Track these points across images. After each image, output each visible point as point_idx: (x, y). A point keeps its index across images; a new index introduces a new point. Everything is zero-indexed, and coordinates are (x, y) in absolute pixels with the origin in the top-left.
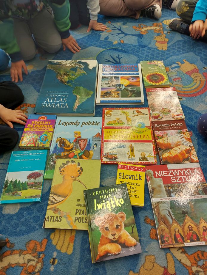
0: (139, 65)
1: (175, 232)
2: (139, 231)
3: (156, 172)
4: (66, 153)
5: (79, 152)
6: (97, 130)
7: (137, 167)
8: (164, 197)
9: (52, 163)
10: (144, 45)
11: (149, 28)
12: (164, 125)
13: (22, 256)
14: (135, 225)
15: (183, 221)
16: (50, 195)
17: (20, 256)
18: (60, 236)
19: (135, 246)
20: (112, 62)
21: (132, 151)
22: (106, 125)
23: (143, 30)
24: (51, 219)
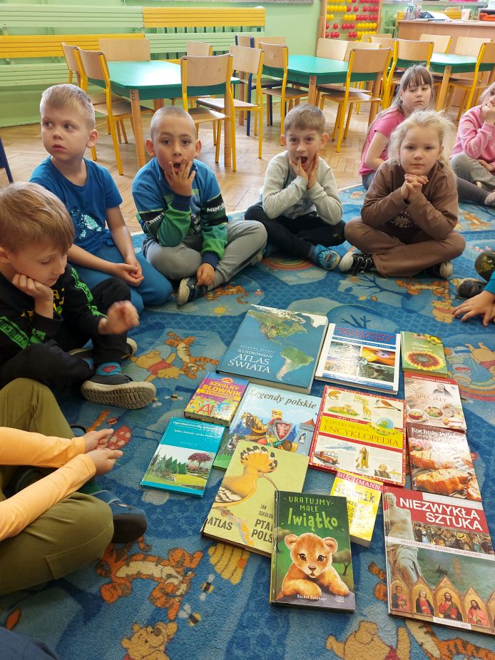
0: (398, 337)
1: (420, 596)
2: (357, 579)
3: (402, 500)
4: (253, 438)
5: (274, 440)
6: (310, 415)
7: (369, 483)
8: (410, 539)
9: (230, 447)
10: (412, 309)
11: (424, 287)
12: (428, 433)
13: (160, 567)
14: (351, 564)
15: (437, 583)
16: (221, 488)
17: (156, 565)
18: (223, 555)
19: (346, 596)
20: (352, 325)
21: (364, 458)
22: (326, 411)
23: (413, 288)
24: (216, 522)
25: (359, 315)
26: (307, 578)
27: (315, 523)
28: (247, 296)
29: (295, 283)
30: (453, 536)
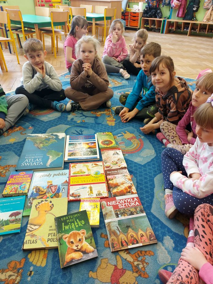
0: (96, 135)
1: (122, 240)
2: (96, 243)
3: (108, 203)
4: (40, 197)
5: (51, 195)
6: (65, 178)
7: (95, 200)
8: (114, 218)
9: (29, 204)
10: (99, 122)
11: (102, 113)
12: (114, 172)
13: (4, 273)
14: (93, 237)
15: (127, 232)
16: (28, 225)
17: (2, 274)
19: (93, 252)
20: (76, 134)
21: (91, 190)
22: (72, 175)
23: (98, 114)
24: (29, 242)
25: (78, 129)
26: (76, 251)
27: (75, 225)
28: (25, 130)
29: (48, 120)
30: (129, 211)
